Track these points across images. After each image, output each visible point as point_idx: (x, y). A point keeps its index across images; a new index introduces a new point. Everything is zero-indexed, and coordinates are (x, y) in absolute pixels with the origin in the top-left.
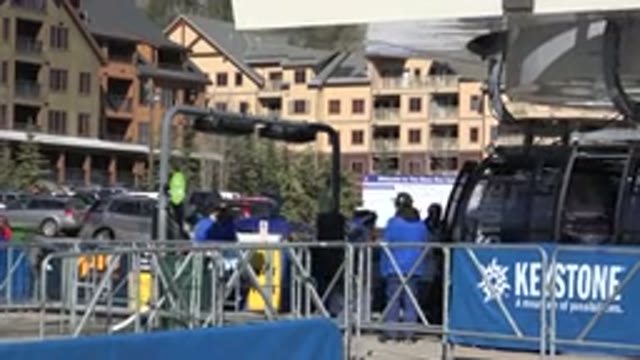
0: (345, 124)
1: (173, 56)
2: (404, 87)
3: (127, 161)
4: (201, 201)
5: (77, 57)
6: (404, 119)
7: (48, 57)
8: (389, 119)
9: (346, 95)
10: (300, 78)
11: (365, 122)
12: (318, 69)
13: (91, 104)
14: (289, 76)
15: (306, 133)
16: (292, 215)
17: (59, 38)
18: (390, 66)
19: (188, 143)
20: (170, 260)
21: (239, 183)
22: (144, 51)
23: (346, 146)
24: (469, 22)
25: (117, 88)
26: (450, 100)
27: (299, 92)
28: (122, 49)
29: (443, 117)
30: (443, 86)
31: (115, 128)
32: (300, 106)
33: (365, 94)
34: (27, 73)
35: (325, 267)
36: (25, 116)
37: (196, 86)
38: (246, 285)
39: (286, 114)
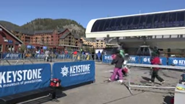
0: (94, 45)
1: (81, 40)
2: (99, 42)
3: (77, 48)
4: (83, 51)
5: (74, 40)
6: (98, 45)
7: (71, 40)
8: (97, 45)
9: (94, 43)
10: (91, 41)
11: (96, 45)
12: (92, 41)
13: (75, 44)
14: (90, 42)
15: (91, 46)
16: (90, 52)
17: (72, 38)
18: (98, 41)
19: (82, 46)
20: (81, 56)
21: (86, 49)
22: (79, 40)
23: (94, 47)
24: (104, 38)
25: (77, 42)
26: (102, 44)
27: (91, 43)
28: (77, 39)
29: (102, 45)
30: (102, 42)
31: (77, 45)
32: (91, 44)
33: (96, 43)
34: (70, 41)
35: (93, 56)
36: (70, 44)
37: (83, 42)
38: (87, 57)
39: (90, 44)
